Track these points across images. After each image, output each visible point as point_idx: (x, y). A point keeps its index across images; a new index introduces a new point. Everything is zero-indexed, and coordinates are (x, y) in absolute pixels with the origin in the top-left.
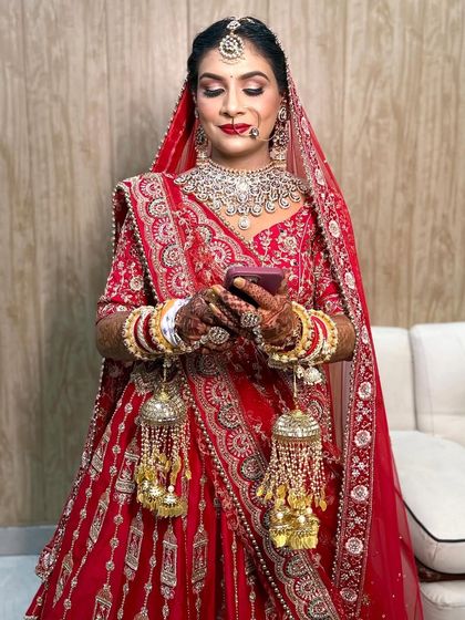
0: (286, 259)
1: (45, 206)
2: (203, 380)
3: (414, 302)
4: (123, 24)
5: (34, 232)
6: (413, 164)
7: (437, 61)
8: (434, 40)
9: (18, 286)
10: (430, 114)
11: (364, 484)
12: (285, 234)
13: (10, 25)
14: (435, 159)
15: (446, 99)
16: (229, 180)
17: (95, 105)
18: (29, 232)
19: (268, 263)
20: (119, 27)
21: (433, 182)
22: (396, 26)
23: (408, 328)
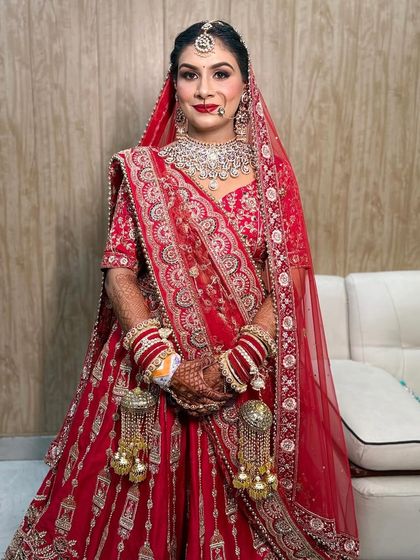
0: (247, 216)
1: (47, 175)
2: (180, 311)
3: (349, 255)
4: (111, 25)
5: (38, 196)
6: (349, 140)
7: (370, 55)
8: (367, 38)
9: (25, 239)
10: (364, 99)
11: (292, 397)
12: (247, 196)
13: (19, 26)
14: (368, 136)
15: (377, 86)
16: (201, 151)
17: (88, 92)
18: (34, 196)
19: (233, 218)
20: (108, 27)
21: (366, 155)
22: (336, 26)
23: (344, 276)
